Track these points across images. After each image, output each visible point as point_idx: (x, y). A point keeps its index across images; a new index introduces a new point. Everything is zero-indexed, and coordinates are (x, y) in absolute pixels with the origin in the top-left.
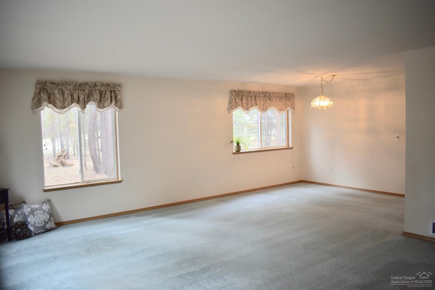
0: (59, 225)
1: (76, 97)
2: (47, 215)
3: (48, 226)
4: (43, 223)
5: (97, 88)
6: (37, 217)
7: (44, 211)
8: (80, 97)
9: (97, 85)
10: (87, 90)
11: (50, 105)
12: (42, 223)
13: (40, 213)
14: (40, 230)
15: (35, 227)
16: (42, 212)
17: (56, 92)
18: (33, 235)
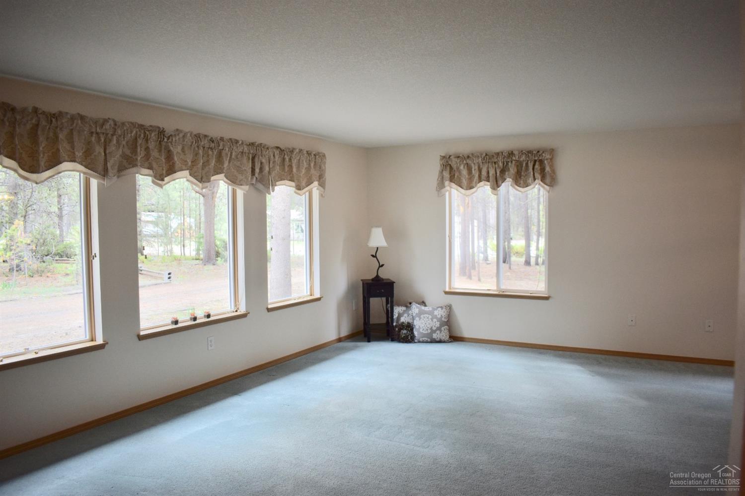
0: (455, 339)
1: (484, 173)
2: (437, 323)
3: (435, 336)
4: (429, 331)
5: (514, 158)
6: (423, 321)
7: (434, 317)
8: (490, 172)
9: (514, 154)
10: (500, 162)
11: (453, 185)
12: (427, 330)
13: (428, 318)
14: (425, 337)
15: (419, 333)
16: (430, 317)
17: (462, 167)
18: (416, 341)
